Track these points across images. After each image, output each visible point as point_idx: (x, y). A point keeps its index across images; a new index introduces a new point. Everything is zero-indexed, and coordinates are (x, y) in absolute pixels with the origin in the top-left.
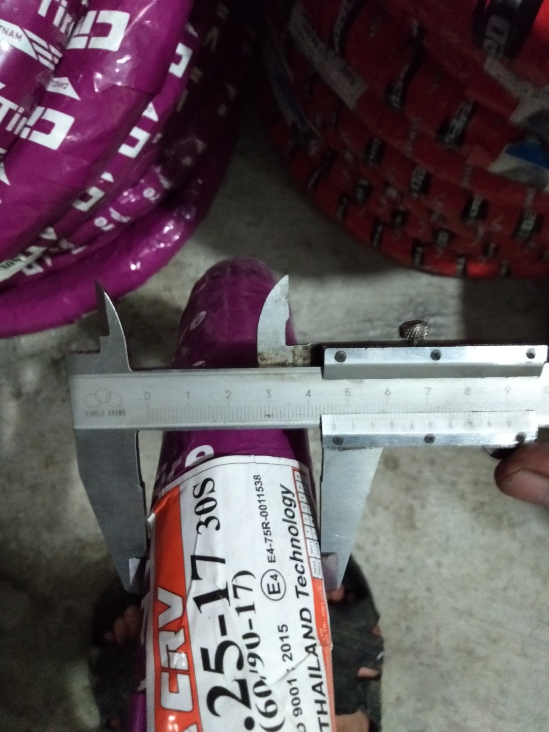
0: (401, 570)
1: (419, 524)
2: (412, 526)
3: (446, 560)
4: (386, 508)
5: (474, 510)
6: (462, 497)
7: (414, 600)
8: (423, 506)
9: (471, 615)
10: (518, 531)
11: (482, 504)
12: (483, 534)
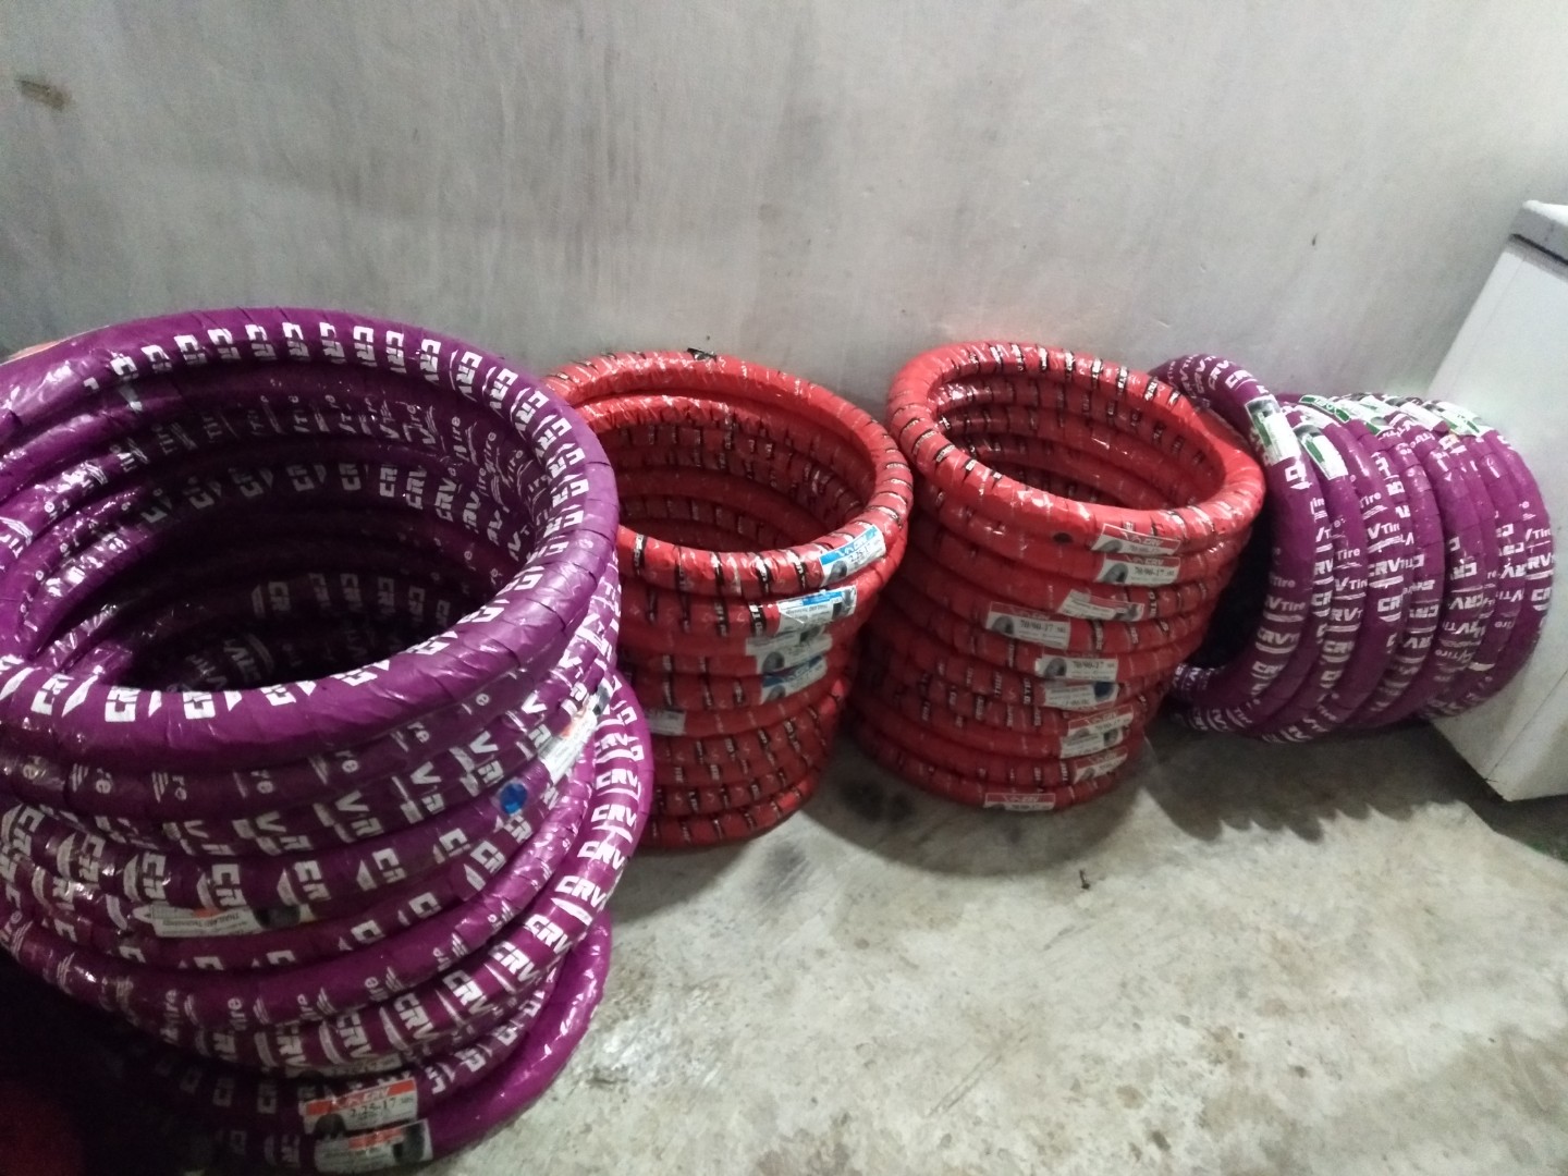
0: (941, 997)
1: (917, 962)
2: (915, 967)
3: (954, 968)
4: (891, 971)
5: (931, 927)
6: (918, 927)
7: (969, 1008)
8: (907, 951)
9: (1005, 984)
10: (965, 916)
11: (931, 920)
12: (953, 935)
